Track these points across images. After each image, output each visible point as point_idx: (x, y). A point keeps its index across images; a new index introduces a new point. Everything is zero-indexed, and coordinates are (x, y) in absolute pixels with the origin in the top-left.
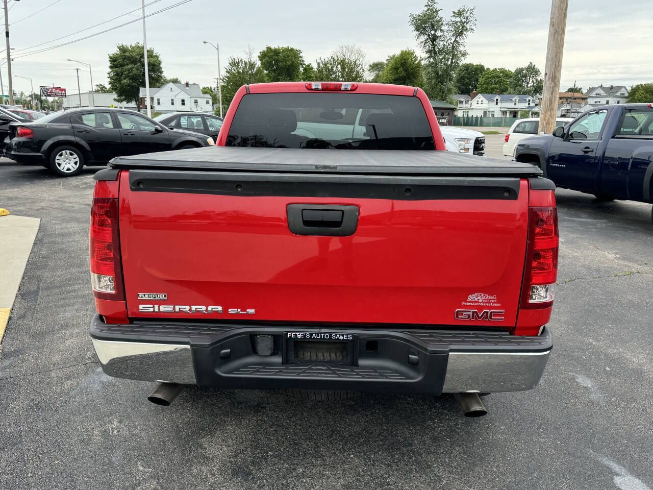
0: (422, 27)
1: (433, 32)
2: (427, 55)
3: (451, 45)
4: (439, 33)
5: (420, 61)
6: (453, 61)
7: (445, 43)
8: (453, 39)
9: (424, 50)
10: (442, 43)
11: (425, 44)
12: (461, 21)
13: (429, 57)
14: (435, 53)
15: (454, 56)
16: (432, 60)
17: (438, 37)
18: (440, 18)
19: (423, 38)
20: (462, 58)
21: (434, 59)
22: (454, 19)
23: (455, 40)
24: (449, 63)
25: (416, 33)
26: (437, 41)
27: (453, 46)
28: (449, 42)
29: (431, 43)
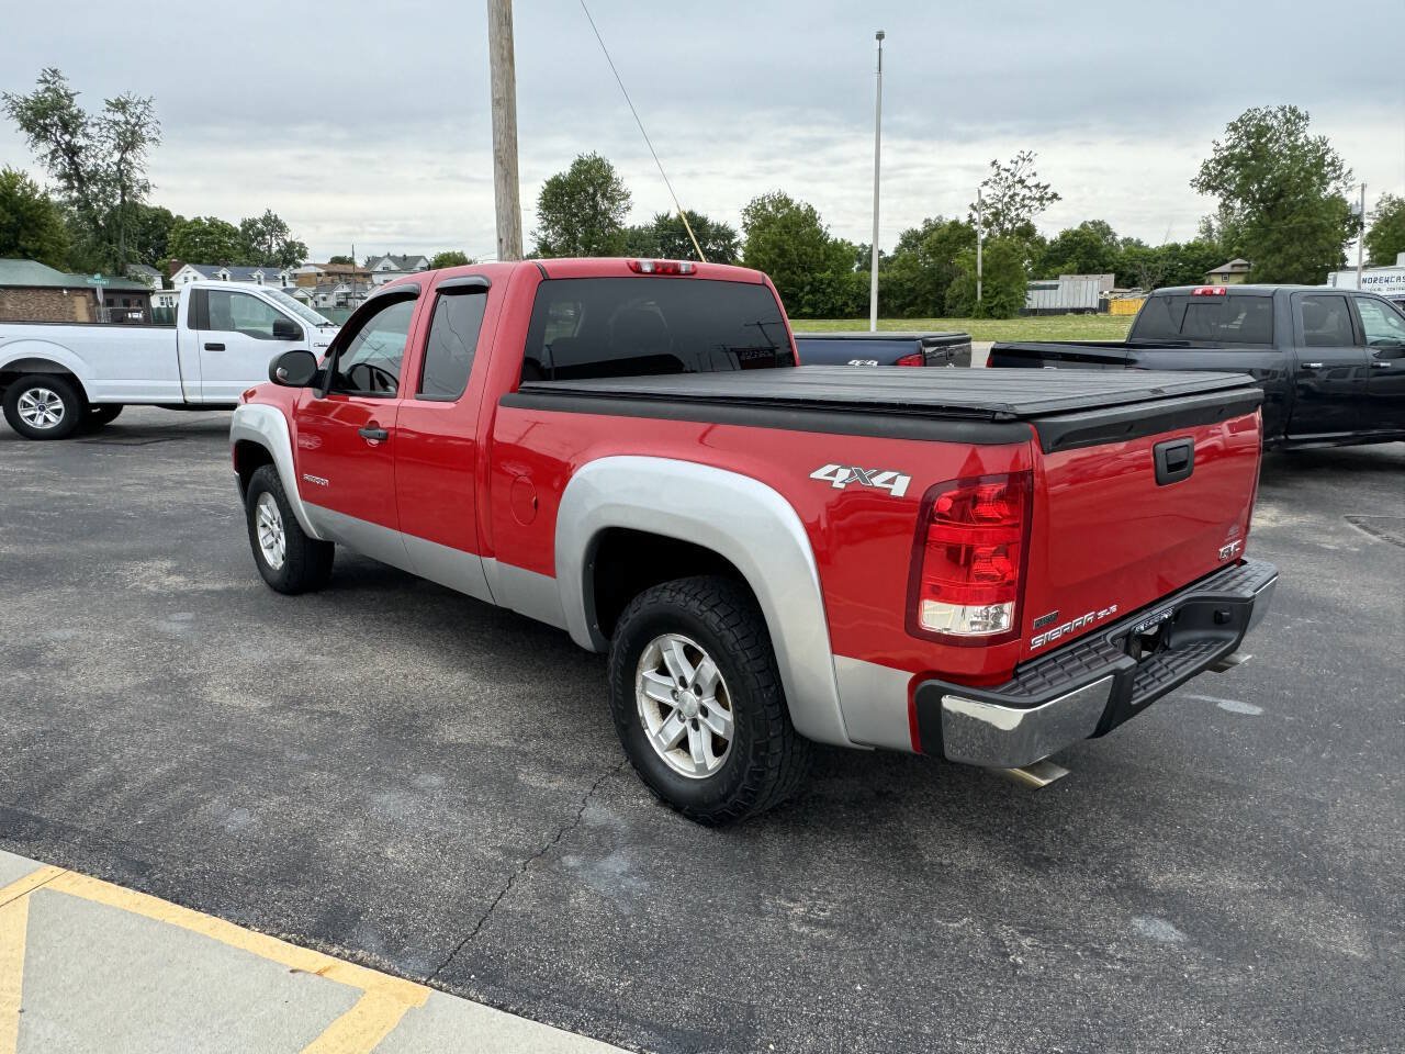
0: (39, 125)
1: (67, 137)
2: (63, 183)
3: (115, 168)
4: (80, 141)
5: (45, 194)
6: (126, 198)
7: (100, 162)
8: (117, 156)
9: (55, 171)
10: (92, 160)
11: (51, 160)
12: (127, 123)
13: (65, 189)
14: (80, 180)
15: (124, 188)
16: (75, 194)
17: (81, 148)
18: (79, 111)
19: (45, 148)
20: (144, 194)
21: (80, 190)
22: (110, 116)
23: (122, 158)
24: (118, 202)
25: (24, 134)
26: (82, 156)
27: (119, 169)
28: (108, 160)
29: (67, 159)
